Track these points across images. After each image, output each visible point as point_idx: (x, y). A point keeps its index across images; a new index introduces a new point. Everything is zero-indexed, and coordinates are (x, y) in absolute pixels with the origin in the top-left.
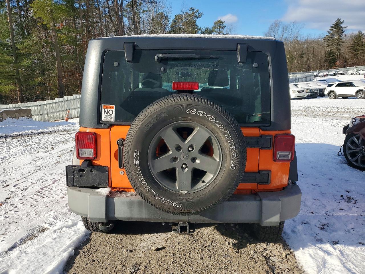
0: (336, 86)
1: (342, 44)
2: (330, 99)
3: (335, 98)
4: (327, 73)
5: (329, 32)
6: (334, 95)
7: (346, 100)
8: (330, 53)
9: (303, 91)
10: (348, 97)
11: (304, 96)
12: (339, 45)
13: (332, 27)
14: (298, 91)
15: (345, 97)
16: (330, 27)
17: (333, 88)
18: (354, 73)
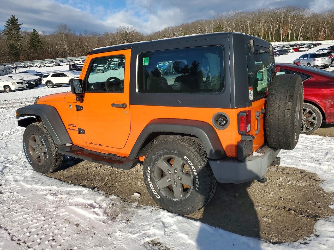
0: (52, 76)
1: (21, 39)
2: (49, 88)
3: (53, 87)
4: (16, 66)
5: (6, 26)
6: (51, 84)
7: (60, 88)
8: (12, 47)
9: (22, 83)
10: (61, 85)
11: (24, 87)
12: (19, 40)
13: (8, 22)
14: (17, 83)
15: (59, 86)
16: (7, 22)
17: (49, 78)
18: (42, 65)
